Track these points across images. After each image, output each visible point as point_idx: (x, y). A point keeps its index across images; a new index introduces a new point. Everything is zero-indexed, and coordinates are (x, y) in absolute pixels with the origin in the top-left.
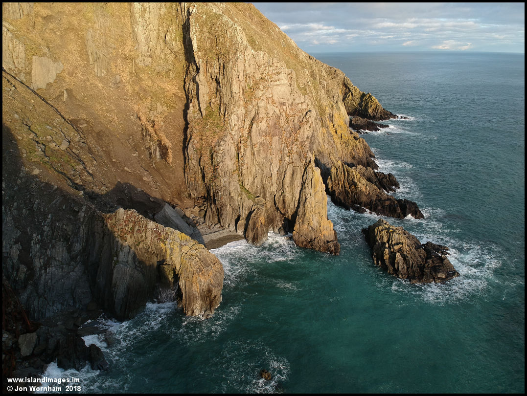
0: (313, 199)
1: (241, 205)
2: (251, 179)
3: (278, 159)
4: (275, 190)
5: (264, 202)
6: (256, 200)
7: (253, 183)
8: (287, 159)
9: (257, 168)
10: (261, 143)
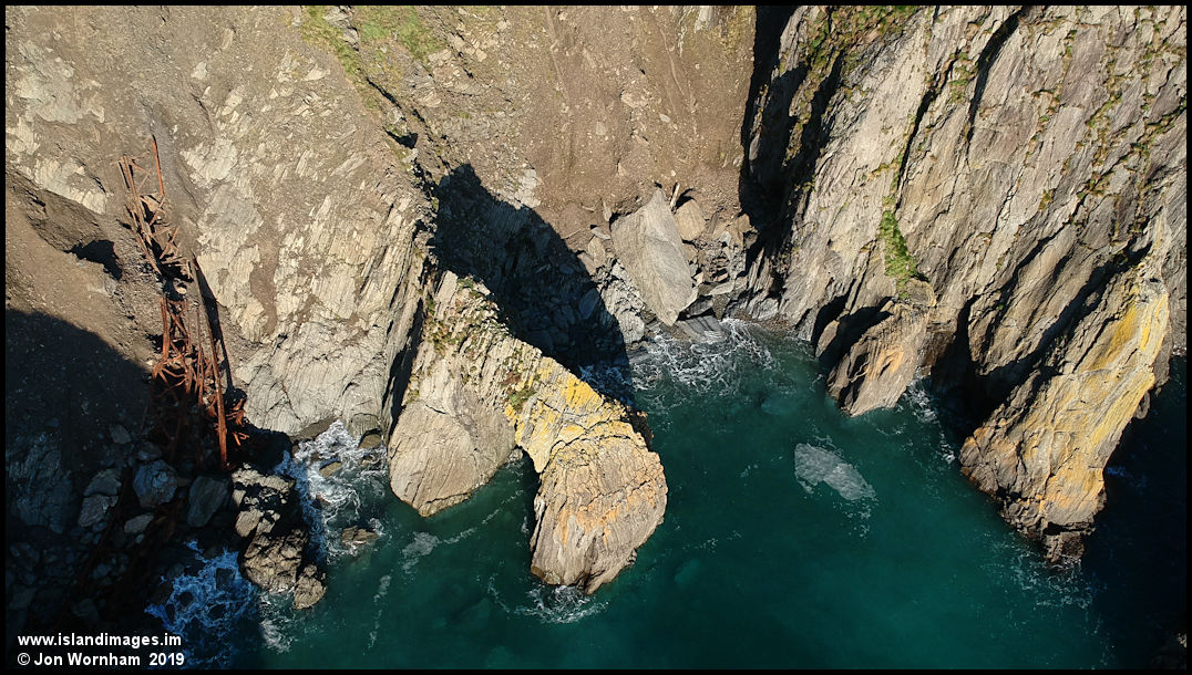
0: (1076, 384)
1: (859, 279)
2: (926, 209)
3: (1040, 190)
4: (983, 282)
5: (932, 301)
6: (909, 284)
7: (929, 226)
8: (1073, 201)
9: (962, 184)
10: (1007, 113)
